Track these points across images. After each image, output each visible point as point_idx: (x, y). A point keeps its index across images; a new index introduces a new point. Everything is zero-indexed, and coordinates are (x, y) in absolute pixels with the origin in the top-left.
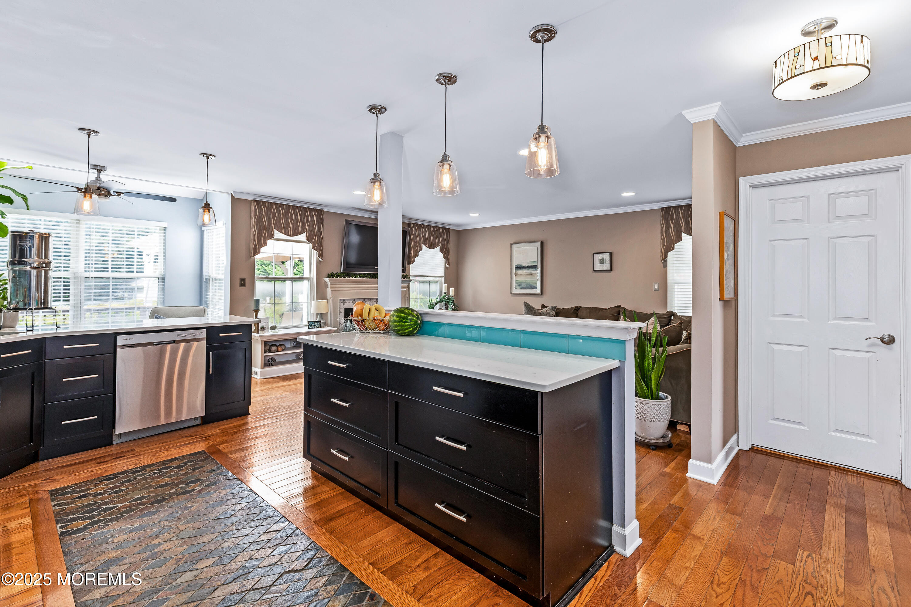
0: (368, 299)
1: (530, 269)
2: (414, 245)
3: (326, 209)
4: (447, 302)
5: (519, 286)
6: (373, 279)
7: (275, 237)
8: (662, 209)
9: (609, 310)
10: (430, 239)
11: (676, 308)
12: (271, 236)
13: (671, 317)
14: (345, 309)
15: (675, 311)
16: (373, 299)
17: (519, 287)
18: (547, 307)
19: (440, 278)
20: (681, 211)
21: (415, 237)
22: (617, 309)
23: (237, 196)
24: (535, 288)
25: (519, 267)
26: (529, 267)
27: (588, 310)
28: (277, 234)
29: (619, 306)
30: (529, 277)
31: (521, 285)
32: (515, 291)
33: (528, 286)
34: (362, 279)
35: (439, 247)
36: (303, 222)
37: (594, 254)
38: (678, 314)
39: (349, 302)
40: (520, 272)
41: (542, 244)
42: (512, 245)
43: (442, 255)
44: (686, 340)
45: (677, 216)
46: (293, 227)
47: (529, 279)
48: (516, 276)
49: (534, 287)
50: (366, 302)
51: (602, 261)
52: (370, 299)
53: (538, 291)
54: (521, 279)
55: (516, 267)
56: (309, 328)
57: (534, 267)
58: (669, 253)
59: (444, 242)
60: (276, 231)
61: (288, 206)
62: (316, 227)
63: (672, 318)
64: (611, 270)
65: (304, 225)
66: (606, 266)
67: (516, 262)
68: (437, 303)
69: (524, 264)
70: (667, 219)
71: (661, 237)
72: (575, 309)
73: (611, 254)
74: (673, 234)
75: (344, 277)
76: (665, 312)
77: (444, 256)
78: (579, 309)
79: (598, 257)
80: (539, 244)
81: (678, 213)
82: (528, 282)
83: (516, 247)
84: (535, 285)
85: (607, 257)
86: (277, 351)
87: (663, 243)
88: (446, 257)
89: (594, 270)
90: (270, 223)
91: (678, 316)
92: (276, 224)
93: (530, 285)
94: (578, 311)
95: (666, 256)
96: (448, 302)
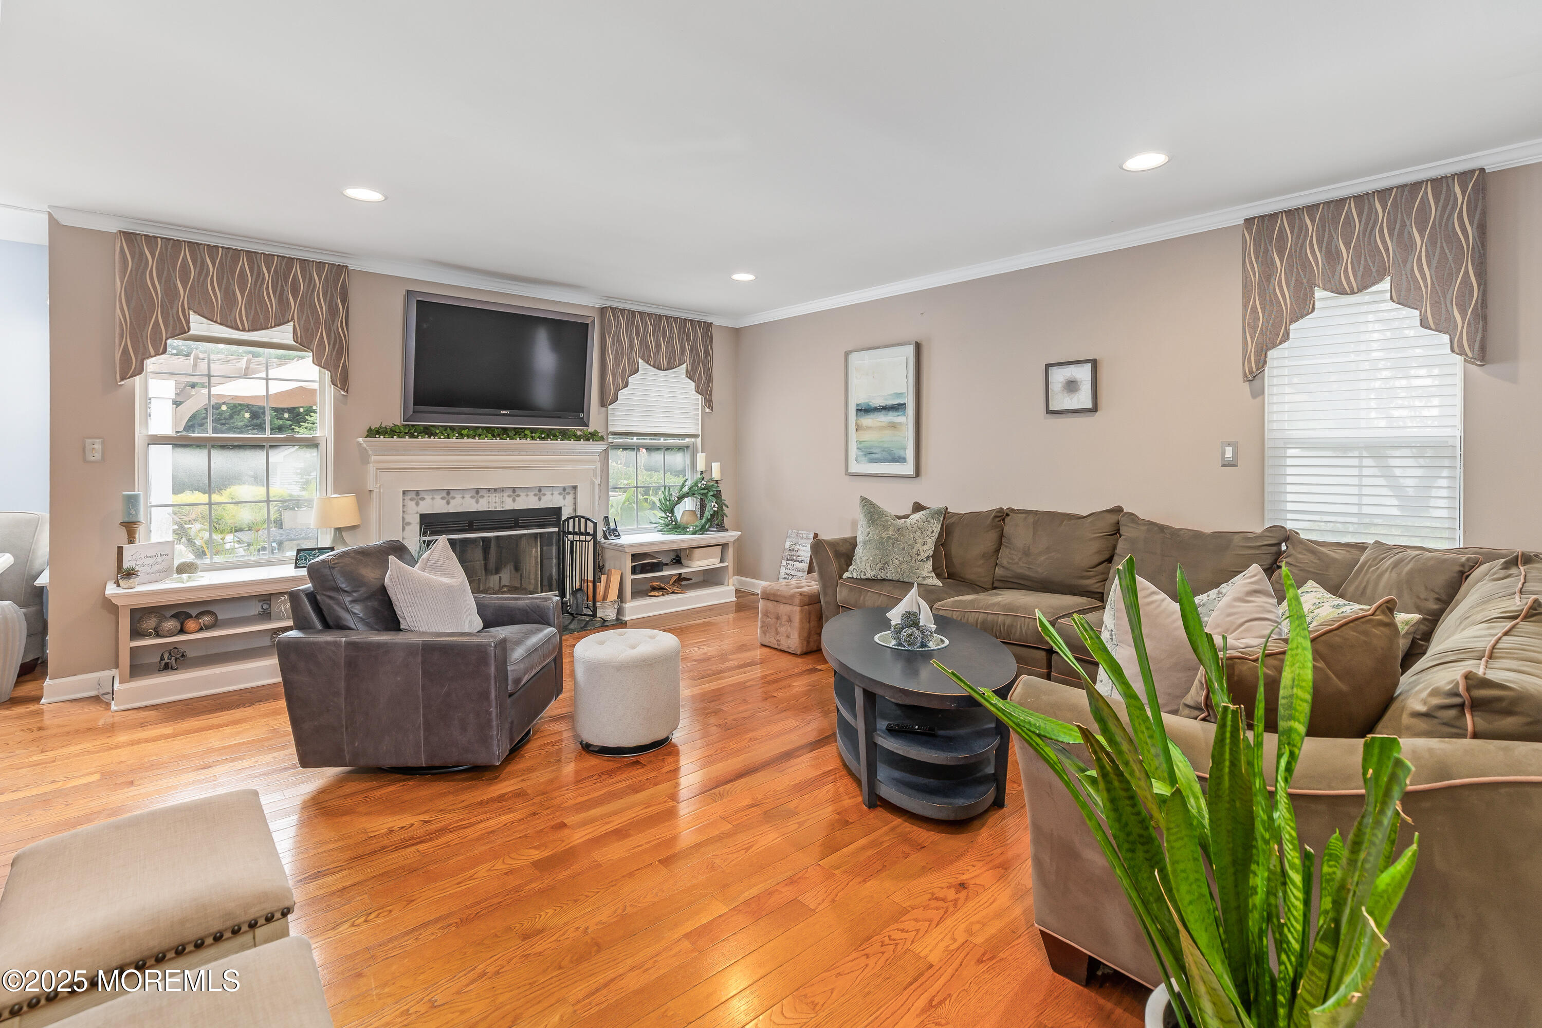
0: (489, 490)
1: (891, 413)
2: (615, 359)
3: (353, 265)
4: (703, 494)
5: (865, 455)
6: (498, 440)
7: (191, 332)
8: (1249, 222)
9: (1090, 520)
10: (658, 346)
11: (1289, 516)
12: (181, 330)
13: (1279, 544)
14: (421, 515)
15: (1289, 526)
16: (503, 489)
17: (864, 459)
18: (927, 508)
19: (693, 440)
20: (1313, 221)
21: (617, 340)
22: (1113, 519)
23: (66, 220)
24: (901, 460)
25: (864, 410)
26: (886, 409)
27: (1031, 519)
28: (198, 325)
29: (1118, 510)
30: (888, 432)
31: (870, 454)
32: (855, 468)
33: (885, 454)
34: (466, 440)
35: (684, 366)
36: (281, 295)
37: (1048, 366)
38: (1303, 536)
39: (433, 499)
40: (868, 421)
41: (918, 347)
42: (847, 354)
43: (693, 385)
44: (1453, 713)
45: (1298, 237)
46: (249, 304)
47: (887, 438)
48: (860, 432)
49: (900, 458)
50: (482, 497)
51: (1071, 386)
52: (495, 490)
53: (908, 468)
54: (867, 436)
55: (857, 410)
56: (296, 567)
57: (898, 408)
58: (1271, 354)
59: (698, 354)
60: (194, 317)
61: (235, 254)
62: (323, 309)
63: (1284, 547)
64: (1095, 408)
65: (283, 303)
66: (1083, 399)
67: (859, 396)
68: (681, 498)
69: (877, 402)
70: (1266, 251)
71: (1245, 306)
72: (996, 517)
73: (1094, 363)
74: (1284, 293)
75: (412, 436)
76: (1258, 530)
77: (697, 387)
78: (1007, 515)
79: (1059, 376)
80: (910, 350)
81: (1300, 229)
82: (886, 445)
83: (854, 358)
84: (902, 453)
85: (1083, 374)
86: (182, 631)
87: (1250, 323)
88: (705, 390)
89: (1049, 412)
90: (171, 294)
91: (1302, 542)
92: (191, 296)
93: (890, 452)
94: (1003, 520)
95: (1262, 362)
96: (705, 495)
